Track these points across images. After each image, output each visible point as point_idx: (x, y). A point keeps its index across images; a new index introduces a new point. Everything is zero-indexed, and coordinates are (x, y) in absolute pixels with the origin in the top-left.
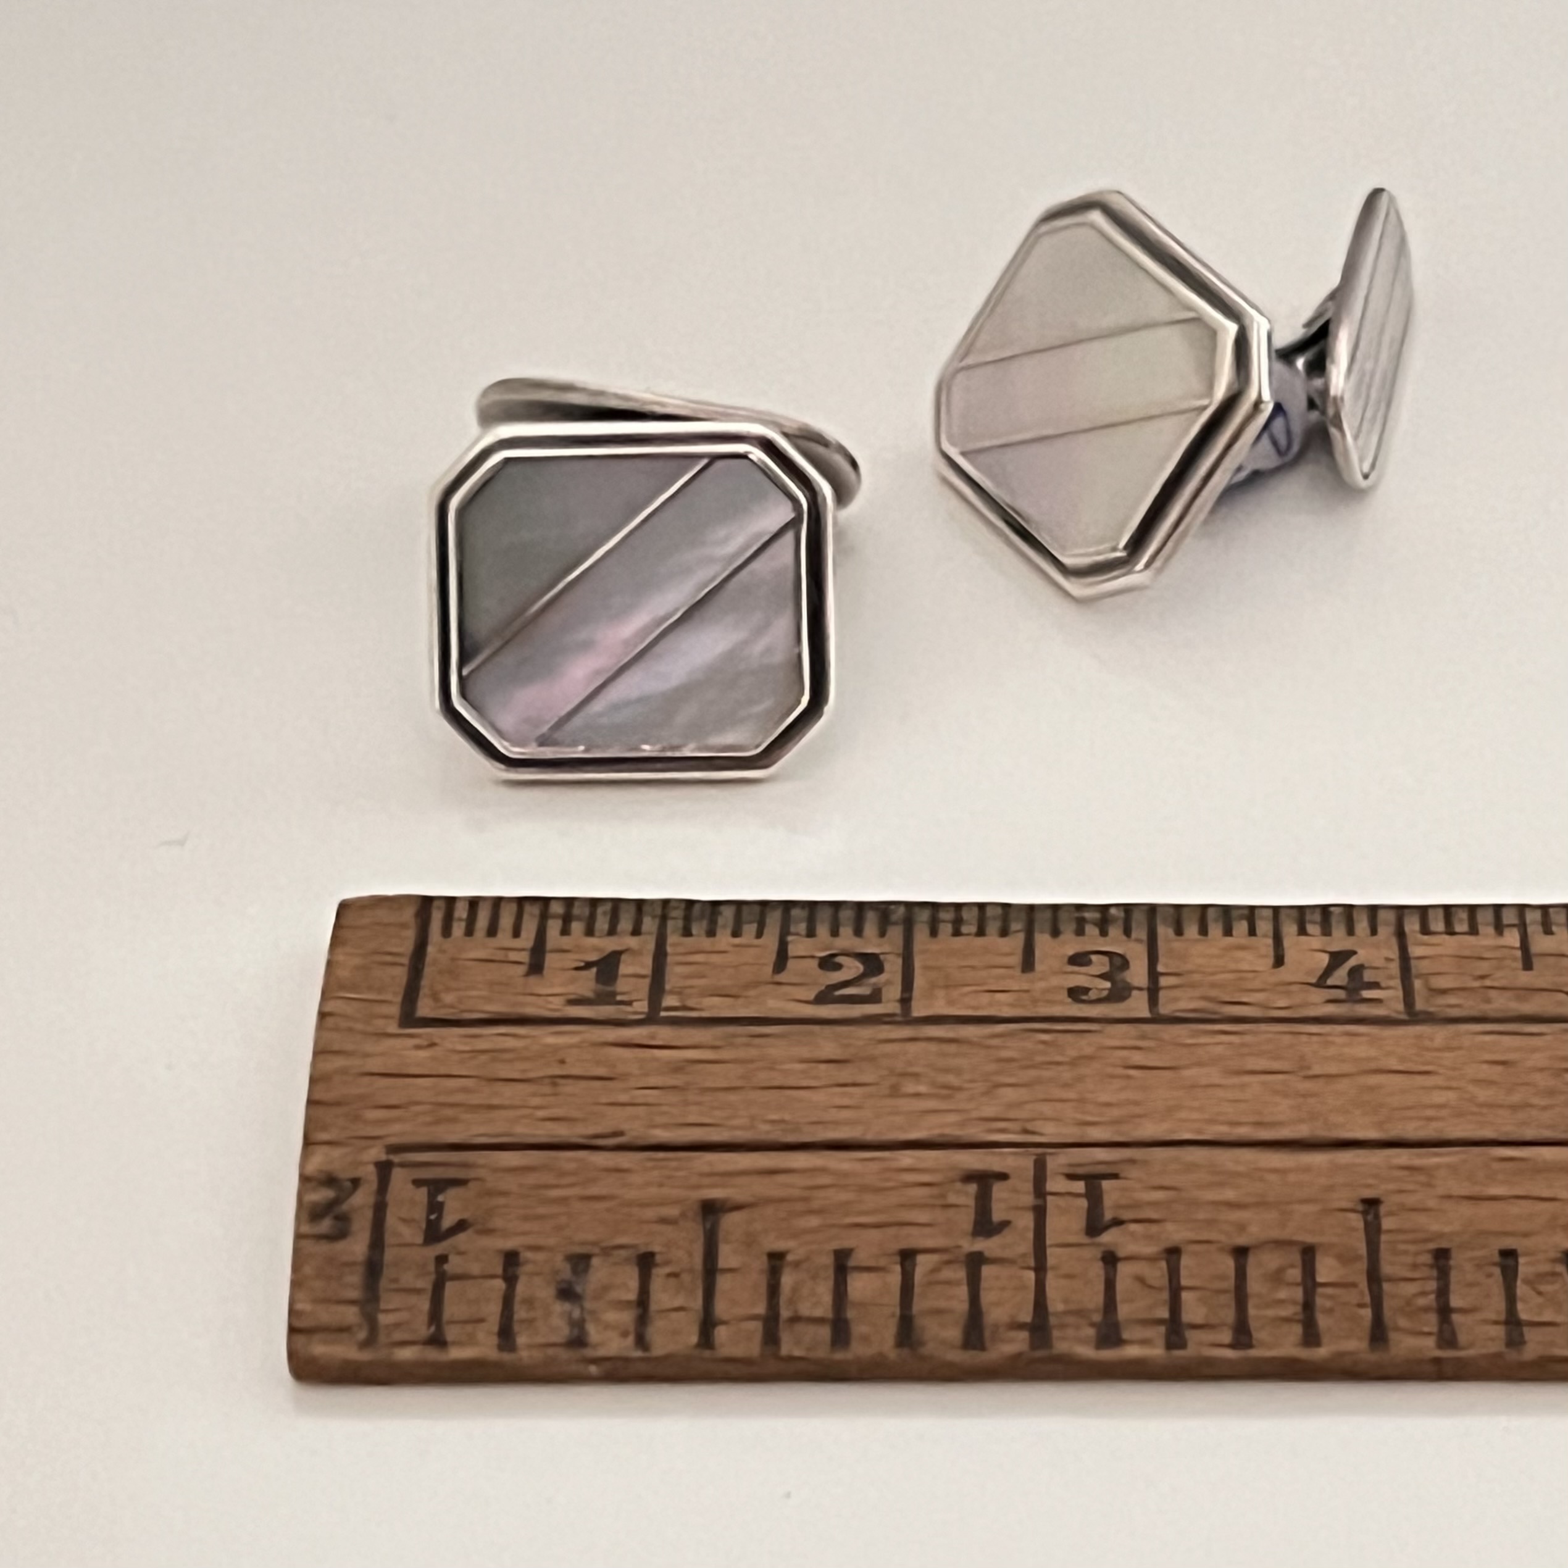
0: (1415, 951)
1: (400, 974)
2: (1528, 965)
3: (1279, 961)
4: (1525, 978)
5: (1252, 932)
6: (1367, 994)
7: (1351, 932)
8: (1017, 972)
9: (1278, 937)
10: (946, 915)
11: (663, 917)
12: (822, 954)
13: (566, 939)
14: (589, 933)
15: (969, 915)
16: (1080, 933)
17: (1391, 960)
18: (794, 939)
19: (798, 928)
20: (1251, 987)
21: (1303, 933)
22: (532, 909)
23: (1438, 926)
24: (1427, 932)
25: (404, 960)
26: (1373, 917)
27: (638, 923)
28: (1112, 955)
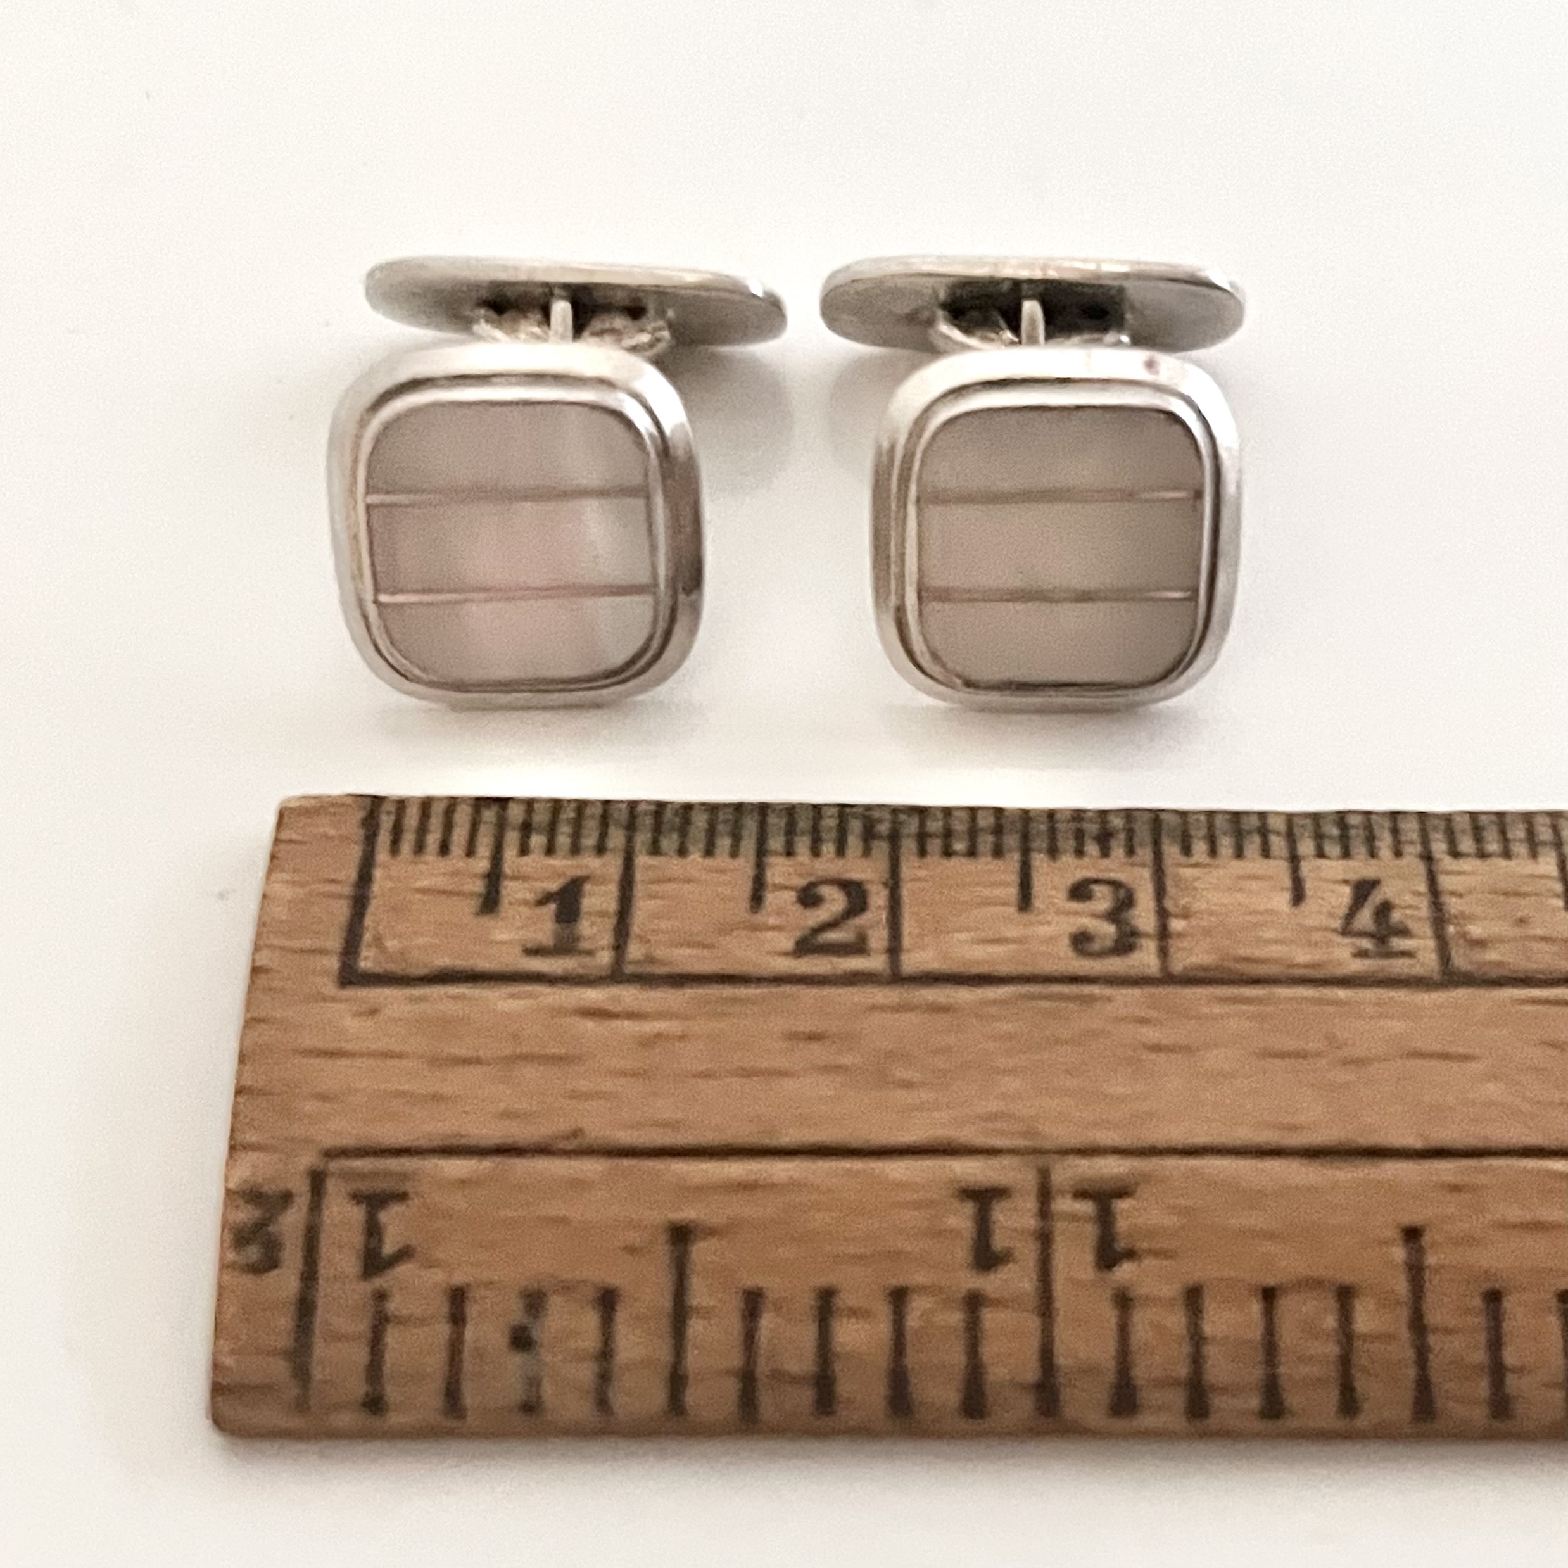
1: (342, 911)
3: (1298, 896)
5: (1266, 852)
8: (1013, 908)
9: (1294, 860)
10: (935, 825)
11: (631, 827)
12: (801, 882)
13: (525, 859)
14: (550, 850)
15: (960, 826)
16: (1080, 852)
17: (1419, 894)
18: (771, 860)
19: (776, 843)
20: (1270, 934)
21: (1321, 854)
22: (489, 815)
23: (1466, 844)
24: (1455, 854)
25: (347, 890)
26: (1395, 831)
27: (603, 835)
28: (1115, 884)
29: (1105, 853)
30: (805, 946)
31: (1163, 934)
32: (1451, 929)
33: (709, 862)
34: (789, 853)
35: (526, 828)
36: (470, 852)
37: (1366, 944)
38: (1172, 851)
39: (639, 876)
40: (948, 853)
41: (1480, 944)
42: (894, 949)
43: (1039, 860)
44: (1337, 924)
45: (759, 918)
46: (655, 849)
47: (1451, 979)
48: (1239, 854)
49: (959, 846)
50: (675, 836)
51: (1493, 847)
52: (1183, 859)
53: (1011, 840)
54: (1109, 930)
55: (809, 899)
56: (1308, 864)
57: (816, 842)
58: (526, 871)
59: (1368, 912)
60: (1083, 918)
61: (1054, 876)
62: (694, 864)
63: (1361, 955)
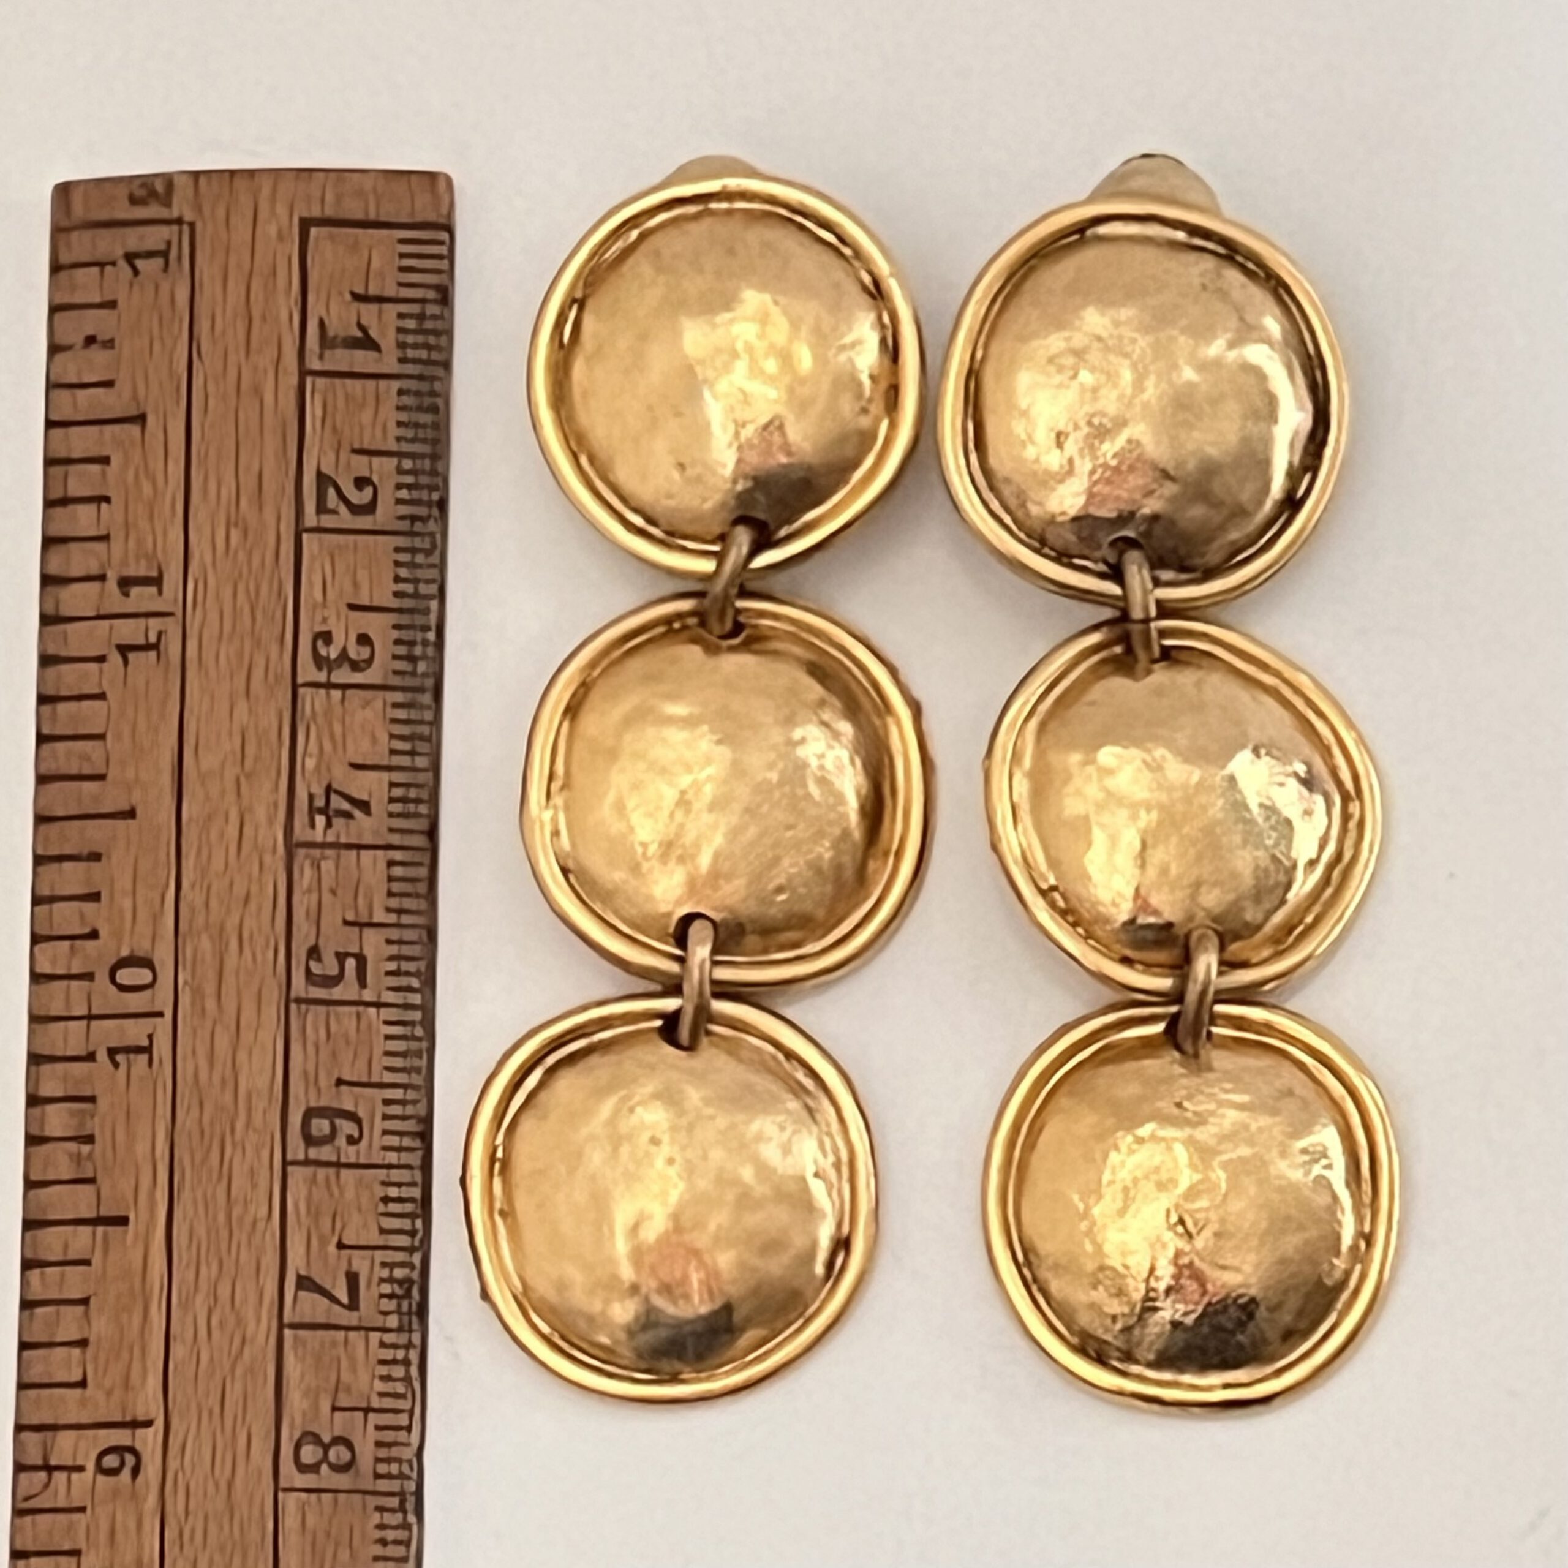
0: (368, 855)
2: (346, 923)
3: (357, 767)
4: (332, 920)
6: (320, 820)
7: (391, 815)
8: (351, 600)
10: (420, 558)
11: (420, 378)
12: (375, 479)
13: (394, 315)
14: (400, 330)
15: (420, 574)
16: (398, 642)
17: (358, 836)
18: (394, 461)
19: (407, 464)
20: (327, 746)
21: (392, 785)
22: (431, 294)
23: (398, 871)
24: (391, 863)
25: (372, 216)
26: (411, 832)
27: (415, 361)
28: (370, 661)
29: (395, 657)
30: (323, 480)
31: (329, 686)
32: (329, 852)
33: (392, 425)
34: (400, 471)
35: (421, 317)
36: (400, 285)
38: (399, 697)
39: (383, 383)
40: (397, 565)
41: (319, 867)
42: (320, 530)
43: (393, 618)
44: (335, 786)
45: (344, 454)
46: (401, 392)
47: (291, 846)
48: (392, 736)
49: (403, 573)
50: (416, 405)
51: (396, 887)
52: (390, 703)
53: (408, 603)
54: (333, 656)
55: (361, 482)
56: (385, 776)
57: (409, 487)
58: (385, 317)
59: (346, 806)
60: (343, 639)
61: (377, 626)
62: (390, 415)
63: (311, 797)
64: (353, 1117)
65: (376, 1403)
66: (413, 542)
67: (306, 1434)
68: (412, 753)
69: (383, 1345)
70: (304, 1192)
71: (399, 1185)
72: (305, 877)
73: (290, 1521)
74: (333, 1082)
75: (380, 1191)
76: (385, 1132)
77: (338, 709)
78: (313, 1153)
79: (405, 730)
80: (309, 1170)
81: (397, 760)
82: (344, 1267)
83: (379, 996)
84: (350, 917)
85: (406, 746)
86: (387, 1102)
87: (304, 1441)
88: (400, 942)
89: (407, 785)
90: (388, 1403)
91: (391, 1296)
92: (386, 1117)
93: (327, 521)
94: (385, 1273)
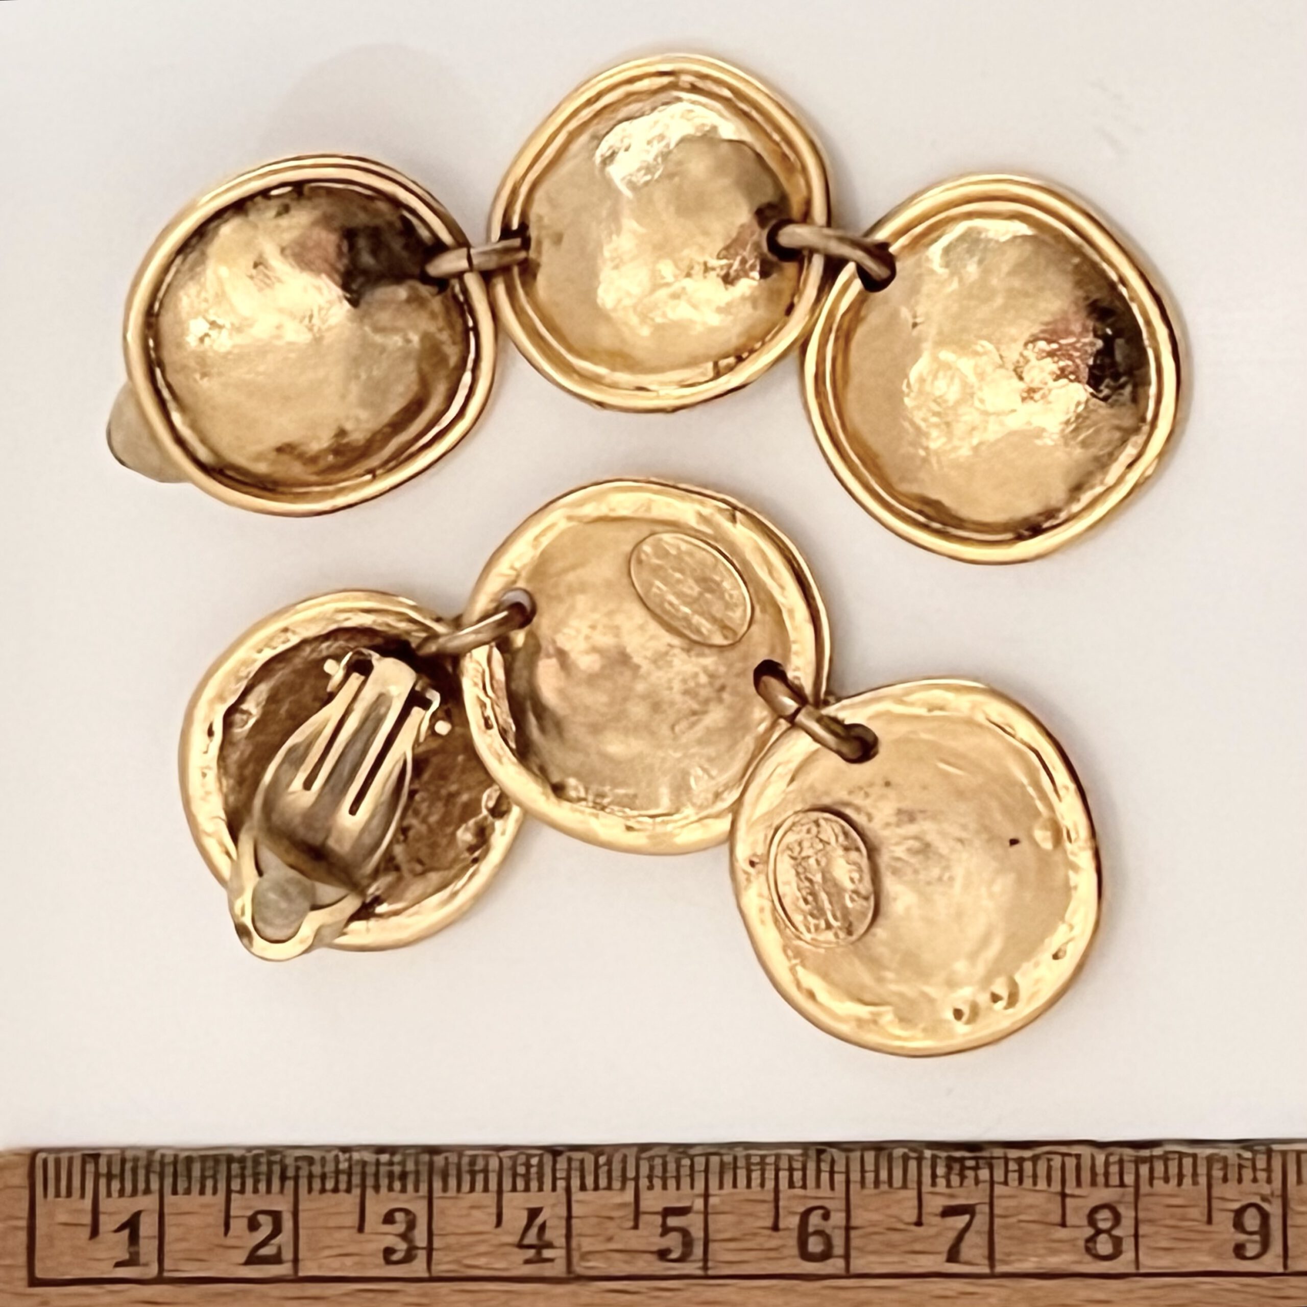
0: (576, 1210)
1: (23, 1236)
2: (636, 1227)
3: (499, 1223)
4: (634, 1240)
5: (486, 1189)
6: (547, 1253)
7: (541, 1189)
8: (355, 1231)
9: (500, 1192)
10: (317, 1169)
11: (162, 1176)
12: (250, 1213)
13: (110, 1200)
14: (122, 1193)
15: (330, 1169)
16: (390, 1188)
17: (560, 1218)
18: (234, 1196)
19: (236, 1185)
20: (483, 1248)
21: (514, 1189)
22: (90, 1168)
23: (590, 1181)
24: (583, 1188)
25: (23, 1223)
26: (554, 1170)
27: (148, 1180)
28: (407, 1212)
29: (404, 1190)
30: (253, 1259)
31: (430, 1249)
32: (575, 1244)
33: (204, 1199)
34: (242, 1191)
35: (110, 1177)
36: (83, 1196)
37: (531, 1253)
38: (437, 1185)
39: (167, 1209)
40: (323, 1190)
41: (588, 1253)
42: (296, 1261)
43: (370, 1192)
44: (516, 1241)
45: (229, 1241)
46: (175, 1192)
47: (572, 1278)
48: (472, 1189)
49: (330, 1185)
50: (185, 1179)
51: (603, 1182)
52: (441, 1194)
53: (356, 1180)
55: (253, 1225)
56: (507, 1196)
57: (256, 1182)
58: (111, 1209)
59: (534, 1231)
60: (390, 1237)
61: (376, 1207)
62: (194, 1201)
63: (528, 1262)
64: (805, 1215)
65: (1056, 1187)
66: (303, 1177)
67: (1088, 1250)
68: (486, 1171)
69: (1006, 1183)
70: (872, 1258)
71: (863, 1171)
72: (598, 1265)
73: (1164, 1262)
74: (775, 1234)
75: (870, 1189)
76: (818, 1185)
77: (451, 1240)
78: (839, 1250)
79: (466, 1178)
80: (853, 1253)
81: (493, 1185)
82: (938, 1220)
83: (698, 1196)
84: (631, 1224)
85: (480, 1178)
86: (791, 1185)
87: (1094, 1252)
88: (650, 1178)
89: (515, 1175)
90: (1056, 1175)
91: (963, 1177)
92: (804, 1186)
93: (288, 1255)
94: (941, 1182)
